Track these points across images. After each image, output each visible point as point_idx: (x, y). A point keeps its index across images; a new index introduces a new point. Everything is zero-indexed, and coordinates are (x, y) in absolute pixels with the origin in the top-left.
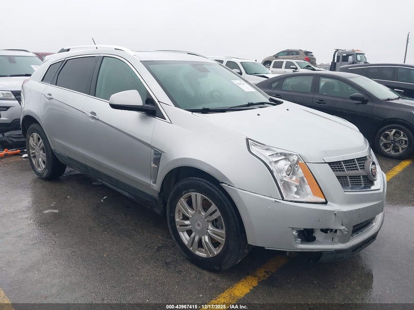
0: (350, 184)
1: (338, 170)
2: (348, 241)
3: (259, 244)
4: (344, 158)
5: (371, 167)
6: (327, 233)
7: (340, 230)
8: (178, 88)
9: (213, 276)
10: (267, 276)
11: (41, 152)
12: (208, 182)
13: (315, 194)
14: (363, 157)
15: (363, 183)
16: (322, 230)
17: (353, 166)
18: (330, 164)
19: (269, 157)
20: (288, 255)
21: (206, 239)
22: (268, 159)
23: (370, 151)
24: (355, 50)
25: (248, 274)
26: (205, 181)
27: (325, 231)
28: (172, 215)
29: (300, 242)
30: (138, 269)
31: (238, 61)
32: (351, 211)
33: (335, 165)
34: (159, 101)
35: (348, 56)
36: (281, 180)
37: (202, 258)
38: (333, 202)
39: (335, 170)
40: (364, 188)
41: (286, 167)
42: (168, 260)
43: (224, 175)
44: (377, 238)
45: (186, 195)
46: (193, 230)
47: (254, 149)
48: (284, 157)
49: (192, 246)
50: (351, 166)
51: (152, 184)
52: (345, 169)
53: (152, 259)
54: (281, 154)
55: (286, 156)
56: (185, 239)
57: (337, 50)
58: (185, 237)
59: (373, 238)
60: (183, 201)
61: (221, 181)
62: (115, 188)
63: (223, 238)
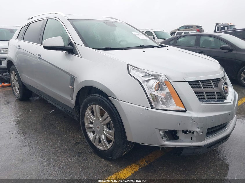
0: (206, 98)
1: (196, 87)
2: (204, 140)
3: (135, 141)
4: (201, 79)
5: (224, 86)
6: (186, 133)
7: (197, 131)
8: (90, 35)
9: (108, 163)
10: (146, 164)
11: (17, 83)
12: (103, 97)
13: (177, 104)
14: (217, 79)
15: (217, 98)
16: (183, 132)
17: (209, 85)
18: (189, 82)
19: (142, 78)
20: (160, 149)
21: (103, 137)
22: (141, 78)
23: (225, 74)
24: (229, 23)
25: (133, 162)
26: (101, 96)
27: (185, 132)
28: (82, 121)
29: (166, 140)
30: (58, 157)
31: (152, 31)
32: (205, 117)
33: (194, 84)
34: (75, 43)
35: (224, 27)
36: (150, 94)
37: (101, 150)
38: (191, 110)
39: (193, 87)
40: (217, 101)
41: (155, 84)
42: (80, 151)
43: (111, 91)
44: (230, 138)
45: (90, 107)
46: (95, 131)
47: (132, 72)
48: (153, 77)
49: (95, 142)
50: (207, 85)
51: (71, 100)
52: (202, 87)
53: (70, 150)
54: (152, 75)
55: (156, 77)
56: (91, 138)
57: (218, 24)
58: (91, 136)
59: (226, 138)
60: (88, 111)
61: (109, 96)
62: (54, 104)
63: (113, 136)
